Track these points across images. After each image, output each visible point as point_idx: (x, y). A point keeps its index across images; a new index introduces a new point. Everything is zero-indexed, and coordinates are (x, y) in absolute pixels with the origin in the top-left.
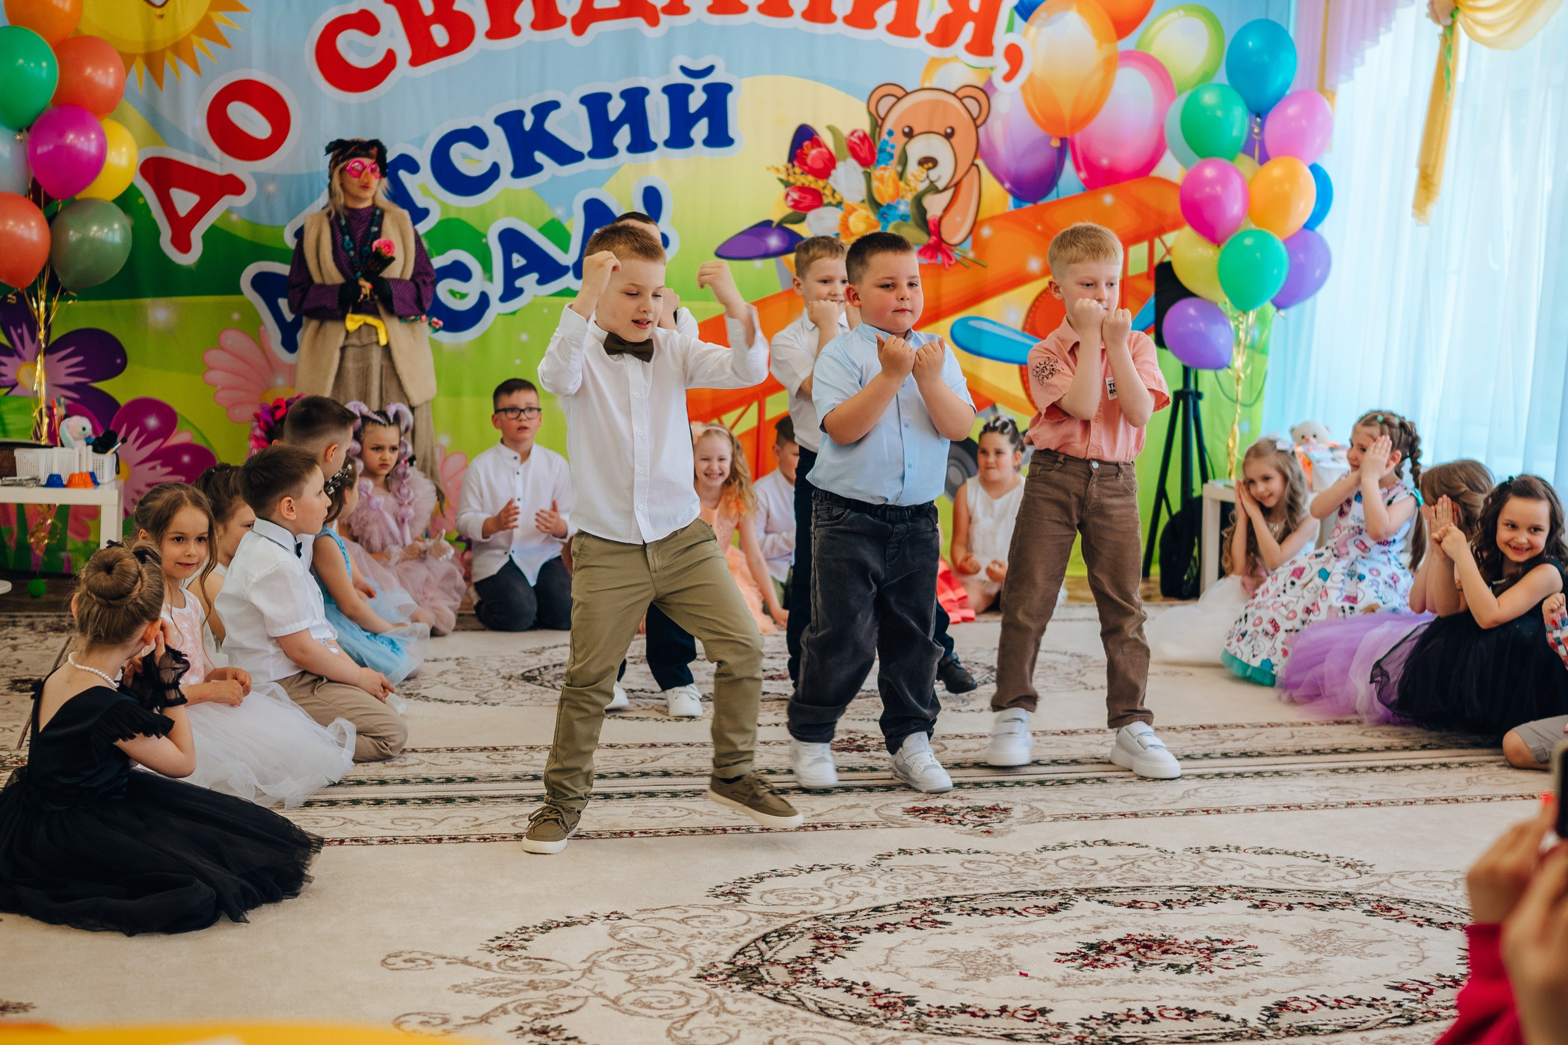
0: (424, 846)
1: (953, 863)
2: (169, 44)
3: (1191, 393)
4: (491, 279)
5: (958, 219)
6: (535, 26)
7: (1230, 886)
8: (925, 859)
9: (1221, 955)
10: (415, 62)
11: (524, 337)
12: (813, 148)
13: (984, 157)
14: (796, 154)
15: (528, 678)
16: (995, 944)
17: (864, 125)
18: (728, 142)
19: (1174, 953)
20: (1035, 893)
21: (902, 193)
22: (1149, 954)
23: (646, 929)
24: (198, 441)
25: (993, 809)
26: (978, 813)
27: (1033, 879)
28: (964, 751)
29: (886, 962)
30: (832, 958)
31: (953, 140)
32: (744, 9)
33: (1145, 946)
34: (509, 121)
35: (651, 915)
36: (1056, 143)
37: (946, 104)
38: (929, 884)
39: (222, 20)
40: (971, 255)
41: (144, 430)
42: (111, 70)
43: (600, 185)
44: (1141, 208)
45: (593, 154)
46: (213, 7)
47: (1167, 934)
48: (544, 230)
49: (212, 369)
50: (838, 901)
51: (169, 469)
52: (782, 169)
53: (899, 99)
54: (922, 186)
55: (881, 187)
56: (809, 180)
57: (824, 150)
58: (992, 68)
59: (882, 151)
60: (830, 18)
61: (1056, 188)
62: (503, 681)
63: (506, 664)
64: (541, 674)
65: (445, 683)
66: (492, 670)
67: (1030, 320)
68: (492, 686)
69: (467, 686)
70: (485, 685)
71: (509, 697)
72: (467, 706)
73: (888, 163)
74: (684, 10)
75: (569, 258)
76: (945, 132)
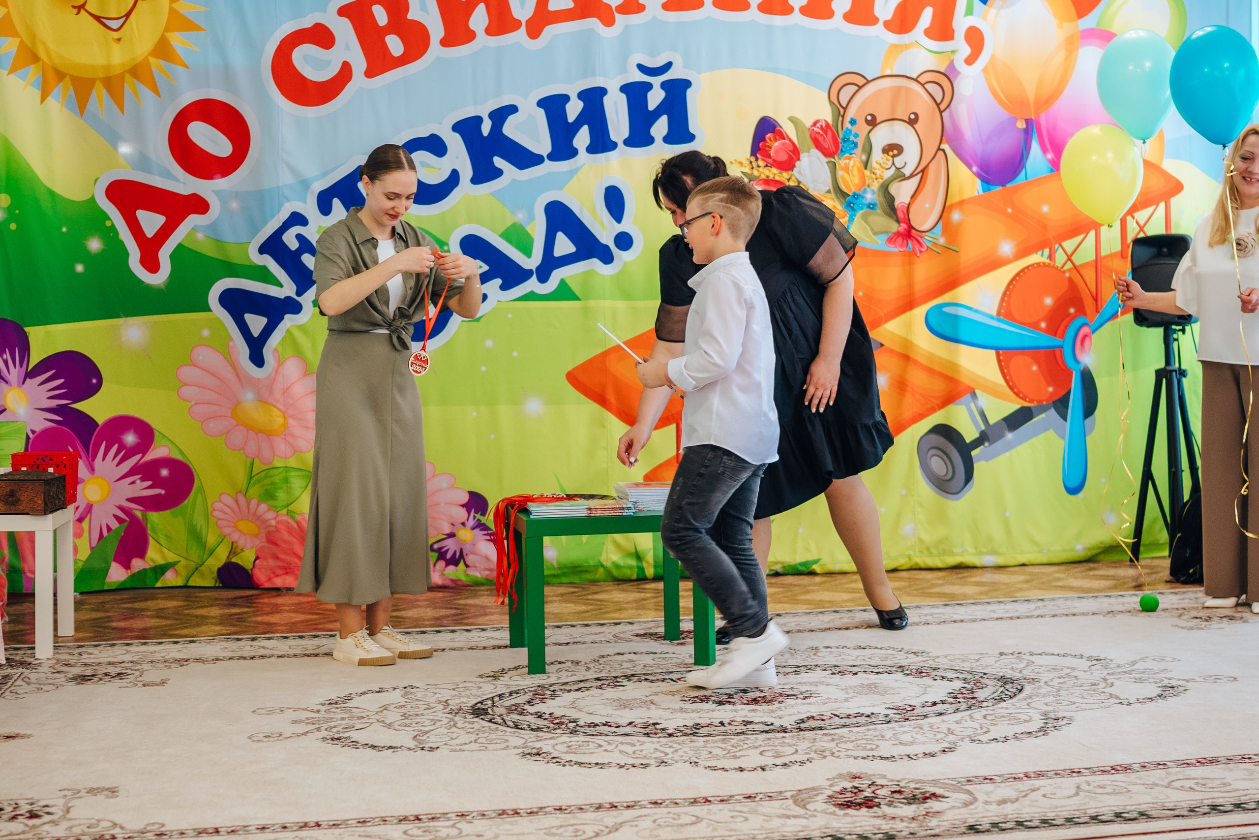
2: (127, 67)
3: (1176, 371)
5: (927, 205)
6: (489, 31)
10: (370, 73)
11: (489, 343)
12: (776, 140)
13: (948, 142)
14: (759, 147)
15: (478, 711)
17: (826, 115)
18: (690, 137)
21: (867, 182)
24: (175, 455)
28: (1002, 802)
31: (915, 126)
32: (698, 4)
34: (467, 128)
36: (1021, 125)
37: (908, 90)
39: (177, 40)
40: (942, 241)
41: (122, 446)
43: (561, 188)
45: (553, 157)
46: (170, 27)
48: (505, 236)
49: (186, 384)
51: (149, 483)
52: (746, 163)
53: (860, 87)
54: (888, 174)
55: (846, 176)
56: (773, 173)
57: (787, 141)
58: (953, 52)
59: (846, 140)
60: (787, 10)
61: (1024, 171)
62: (449, 716)
63: (457, 693)
64: (493, 706)
65: (383, 722)
66: (440, 702)
67: (1004, 304)
68: (435, 723)
69: (406, 725)
70: (427, 723)
71: (452, 739)
72: (400, 753)
73: (853, 152)
74: (641, 8)
75: (532, 262)
76: (909, 118)
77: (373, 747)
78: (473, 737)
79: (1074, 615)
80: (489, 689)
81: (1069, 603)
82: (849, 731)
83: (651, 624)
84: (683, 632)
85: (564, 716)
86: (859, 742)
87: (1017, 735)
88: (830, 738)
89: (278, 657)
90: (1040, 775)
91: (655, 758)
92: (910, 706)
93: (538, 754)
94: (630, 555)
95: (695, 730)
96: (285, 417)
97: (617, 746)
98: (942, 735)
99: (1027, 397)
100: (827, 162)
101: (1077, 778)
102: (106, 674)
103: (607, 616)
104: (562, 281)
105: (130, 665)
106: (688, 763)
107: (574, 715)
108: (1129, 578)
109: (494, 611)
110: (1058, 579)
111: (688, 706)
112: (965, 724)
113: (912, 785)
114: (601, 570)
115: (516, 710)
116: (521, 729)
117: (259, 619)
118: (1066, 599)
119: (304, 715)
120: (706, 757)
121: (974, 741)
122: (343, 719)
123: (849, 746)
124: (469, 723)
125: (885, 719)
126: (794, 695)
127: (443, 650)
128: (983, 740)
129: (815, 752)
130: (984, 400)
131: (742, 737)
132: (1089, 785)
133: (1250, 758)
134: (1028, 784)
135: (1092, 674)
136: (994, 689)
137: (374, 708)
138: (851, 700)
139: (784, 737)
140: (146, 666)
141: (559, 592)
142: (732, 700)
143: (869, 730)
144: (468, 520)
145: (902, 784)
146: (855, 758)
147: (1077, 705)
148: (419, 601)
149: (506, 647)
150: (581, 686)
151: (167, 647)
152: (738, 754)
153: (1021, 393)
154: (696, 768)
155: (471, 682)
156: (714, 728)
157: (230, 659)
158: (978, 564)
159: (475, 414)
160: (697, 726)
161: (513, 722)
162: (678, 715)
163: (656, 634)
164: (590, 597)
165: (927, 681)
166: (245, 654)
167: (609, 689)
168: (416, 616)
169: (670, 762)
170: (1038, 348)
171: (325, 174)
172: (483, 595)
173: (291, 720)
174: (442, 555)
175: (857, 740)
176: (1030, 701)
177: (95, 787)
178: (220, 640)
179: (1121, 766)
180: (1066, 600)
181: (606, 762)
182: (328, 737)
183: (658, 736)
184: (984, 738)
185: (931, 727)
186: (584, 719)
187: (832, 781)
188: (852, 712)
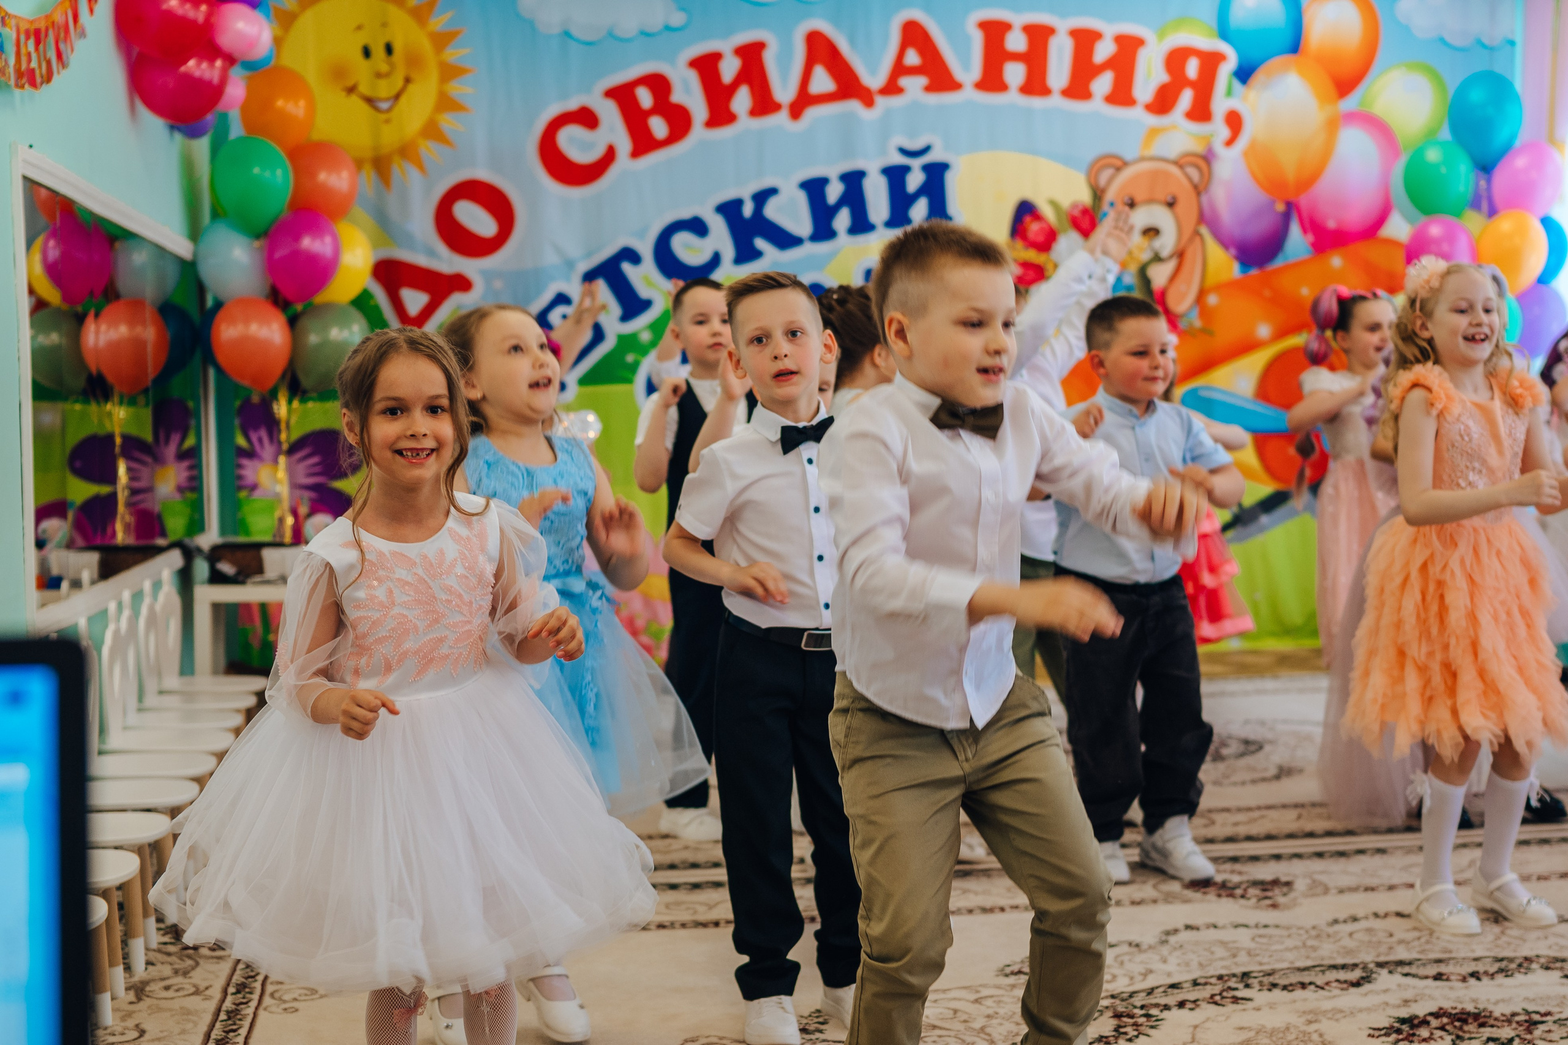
0: (701, 931)
1: (1243, 937)
2: (396, 147)
5: (1184, 289)
6: (752, 113)
7: (1538, 956)
8: (1212, 934)
9: (1542, 1027)
10: (636, 153)
12: (1032, 221)
13: (1208, 225)
14: (1018, 229)
16: (1303, 1020)
17: (1085, 197)
19: (1492, 1026)
20: (1334, 967)
22: (1466, 1028)
23: (941, 1010)
25: (1276, 882)
26: (1260, 887)
27: (1328, 952)
28: (1236, 824)
29: (1193, 1040)
30: (1137, 1037)
31: (1176, 208)
32: (958, 86)
33: (1459, 1020)
34: (730, 210)
35: (942, 996)
36: (1280, 207)
37: (1168, 173)
38: (1222, 959)
39: (448, 122)
40: (1198, 323)
42: (345, 174)
43: (821, 269)
44: (1369, 269)
45: (813, 238)
46: (438, 108)
47: (1481, 1006)
50: (1132, 978)
53: (1118, 169)
54: (1146, 256)
56: (1032, 255)
57: (1044, 223)
58: (1212, 135)
60: (1045, 91)
67: (1262, 386)
74: (899, 91)
76: (1168, 201)
87: (1254, 781)
99: (1282, 480)
101: (1300, 809)
153: (1277, 476)
171: (589, 255)
176: (1267, 757)
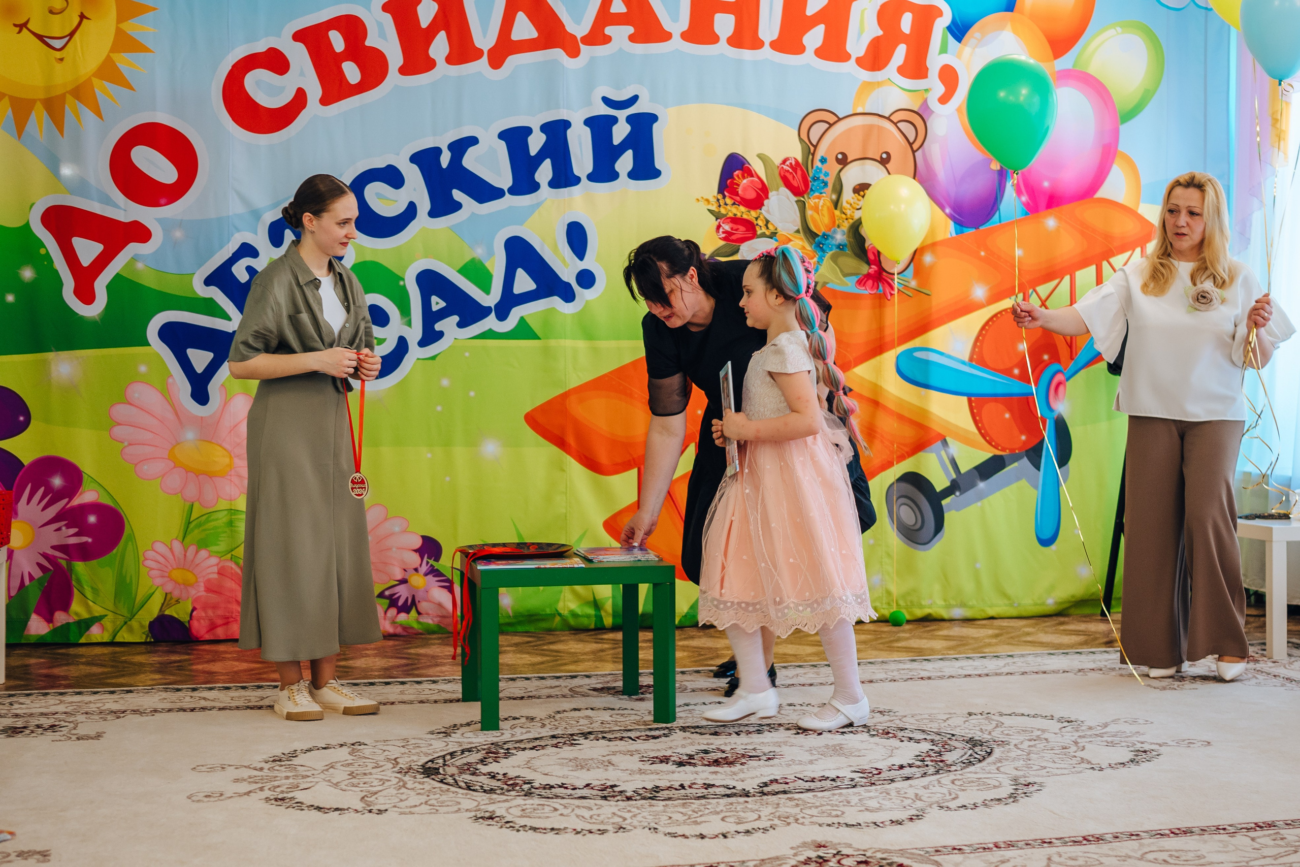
2: (68, 89)
4: (409, 324)
6: (450, 60)
10: (326, 100)
11: (445, 382)
12: (744, 178)
14: (726, 185)
17: (796, 153)
18: (656, 174)
21: (837, 222)
24: (105, 500)
31: (887, 165)
32: (666, 36)
34: (425, 159)
36: (996, 167)
37: (880, 128)
39: (123, 61)
40: (913, 284)
41: (49, 489)
43: (522, 222)
44: (1085, 230)
45: (513, 191)
46: (115, 48)
48: (463, 271)
49: (119, 424)
51: (75, 530)
52: (713, 200)
53: (831, 125)
54: (859, 214)
55: (816, 215)
56: (741, 211)
57: (755, 179)
58: (926, 90)
59: (816, 179)
60: (757, 44)
61: (998, 213)
62: (399, 775)
63: (407, 751)
64: (444, 765)
65: (329, 781)
66: (389, 760)
67: (977, 350)
68: (384, 783)
69: (353, 785)
70: (376, 783)
71: (401, 800)
72: (347, 816)
73: (823, 191)
74: (607, 40)
75: (490, 299)
76: (881, 157)
77: (319, 809)
78: (424, 798)
79: (1045, 673)
80: (439, 746)
81: (1039, 659)
82: (814, 796)
83: (609, 678)
84: (642, 686)
85: (519, 777)
86: (824, 808)
87: (986, 802)
88: (793, 803)
89: (220, 709)
90: (1010, 845)
91: (613, 823)
92: (877, 769)
93: (491, 818)
94: (587, 603)
95: (653, 794)
96: (231, 457)
97: (573, 810)
98: (909, 801)
99: (999, 445)
100: (797, 202)
101: (1048, 849)
102: (38, 726)
103: (563, 668)
104: (522, 318)
105: (64, 716)
106: (647, 829)
107: (528, 775)
108: (1100, 633)
109: (445, 661)
110: (1028, 634)
111: (647, 766)
112: (934, 790)
113: (879, 855)
114: (558, 619)
115: (468, 769)
116: (474, 790)
117: (200, 667)
118: (1036, 655)
119: (246, 773)
120: (666, 822)
121: (942, 807)
122: (287, 778)
123: (814, 812)
124: (419, 783)
125: (850, 783)
126: (757, 756)
127: (393, 703)
128: (951, 806)
129: (779, 818)
130: (956, 448)
131: (703, 801)
132: (1060, 856)
133: (1224, 829)
134: (998, 855)
135: (1063, 736)
136: (963, 752)
137: (320, 766)
138: (816, 762)
139: (746, 802)
140: (81, 718)
141: (513, 642)
142: (692, 761)
143: (834, 794)
144: (421, 565)
145: (868, 854)
146: (820, 825)
147: (1048, 770)
148: (367, 649)
149: (458, 701)
150: (536, 744)
151: (103, 697)
152: (699, 820)
153: (994, 441)
154: (654, 836)
155: (421, 739)
156: (674, 791)
157: (170, 710)
158: (946, 616)
159: (429, 455)
160: (657, 789)
161: (466, 783)
162: (638, 776)
163: (614, 688)
164: (545, 647)
165: (894, 742)
166: (185, 705)
167: (566, 748)
168: (365, 666)
169: (628, 827)
170: (1010, 396)
171: (275, 206)
172: (434, 644)
173: (232, 779)
174: (393, 602)
175: (822, 805)
176: (999, 765)
177: (26, 849)
178: (159, 690)
179: (1093, 836)
180: (1036, 657)
181: (562, 827)
182: (272, 797)
183: (616, 799)
184: (952, 805)
185: (898, 792)
186: (539, 780)
187: (796, 850)
188: (817, 775)
